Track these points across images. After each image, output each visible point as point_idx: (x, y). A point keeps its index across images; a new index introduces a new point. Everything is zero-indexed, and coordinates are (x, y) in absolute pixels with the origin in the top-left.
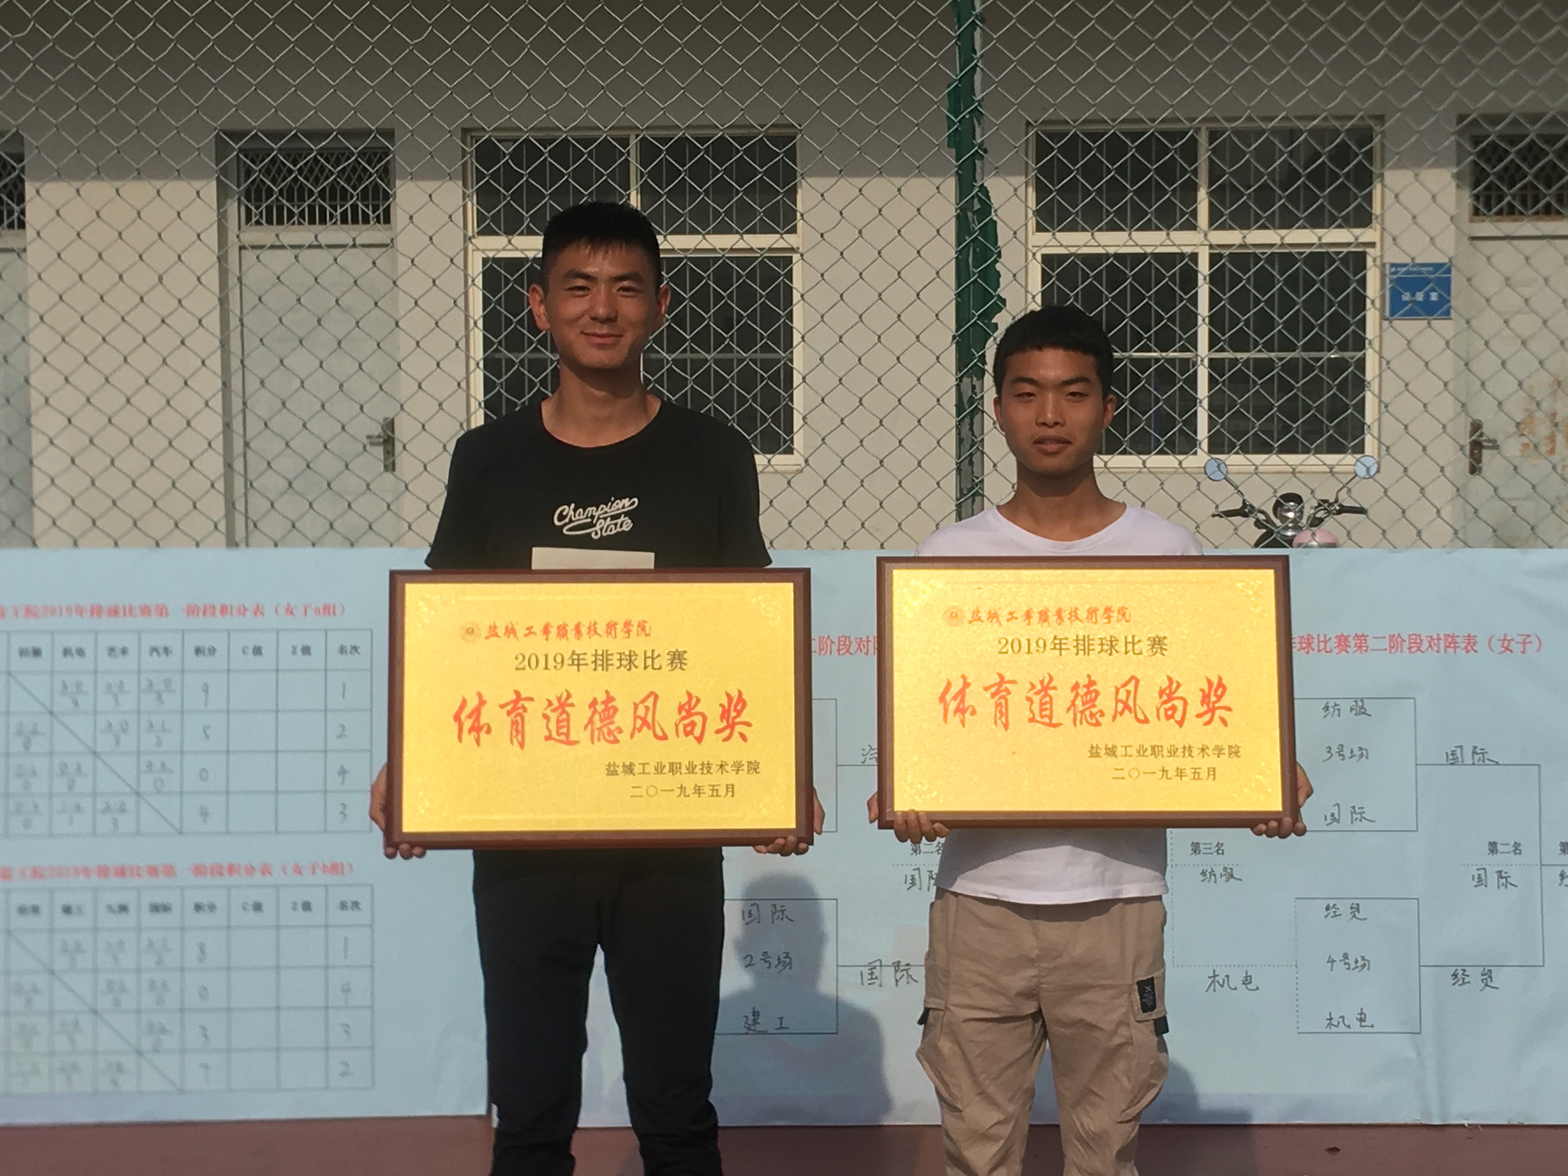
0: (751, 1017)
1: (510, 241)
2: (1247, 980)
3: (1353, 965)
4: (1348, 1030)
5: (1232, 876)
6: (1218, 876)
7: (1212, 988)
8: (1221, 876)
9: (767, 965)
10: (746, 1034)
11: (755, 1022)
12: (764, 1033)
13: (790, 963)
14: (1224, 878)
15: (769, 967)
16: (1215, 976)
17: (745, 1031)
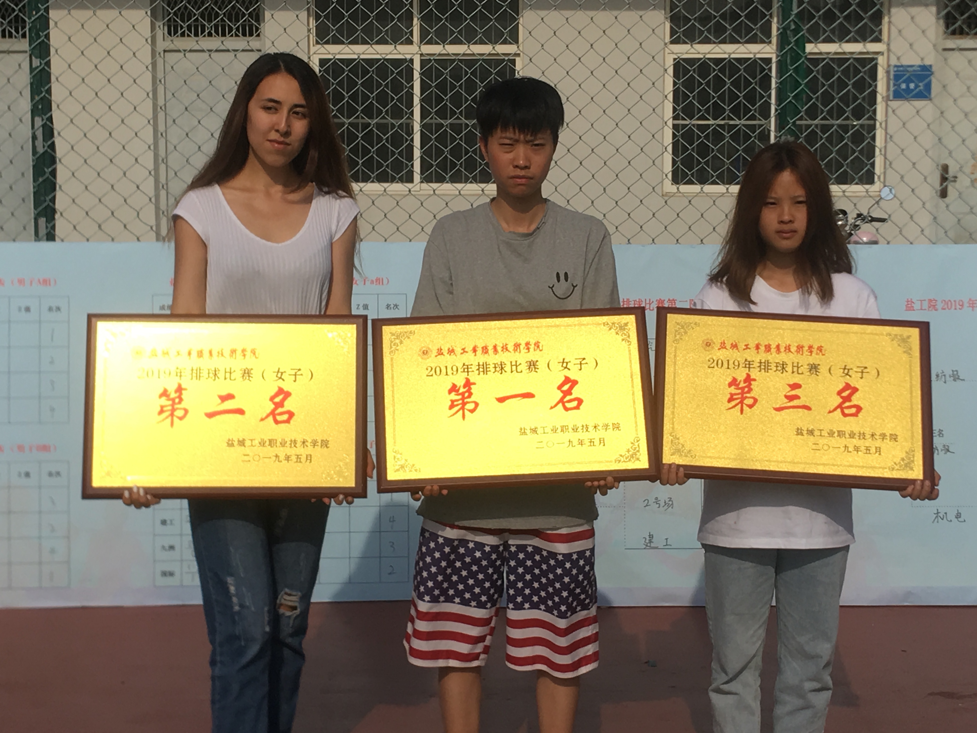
0: (648, 538)
1: (494, 48)
2: (958, 516)
5: (948, 451)
6: (940, 450)
7: (936, 520)
8: (942, 450)
9: (658, 505)
10: (645, 548)
11: (650, 542)
12: (656, 548)
13: (672, 504)
14: (944, 452)
15: (659, 507)
16: (938, 513)
17: (644, 546)
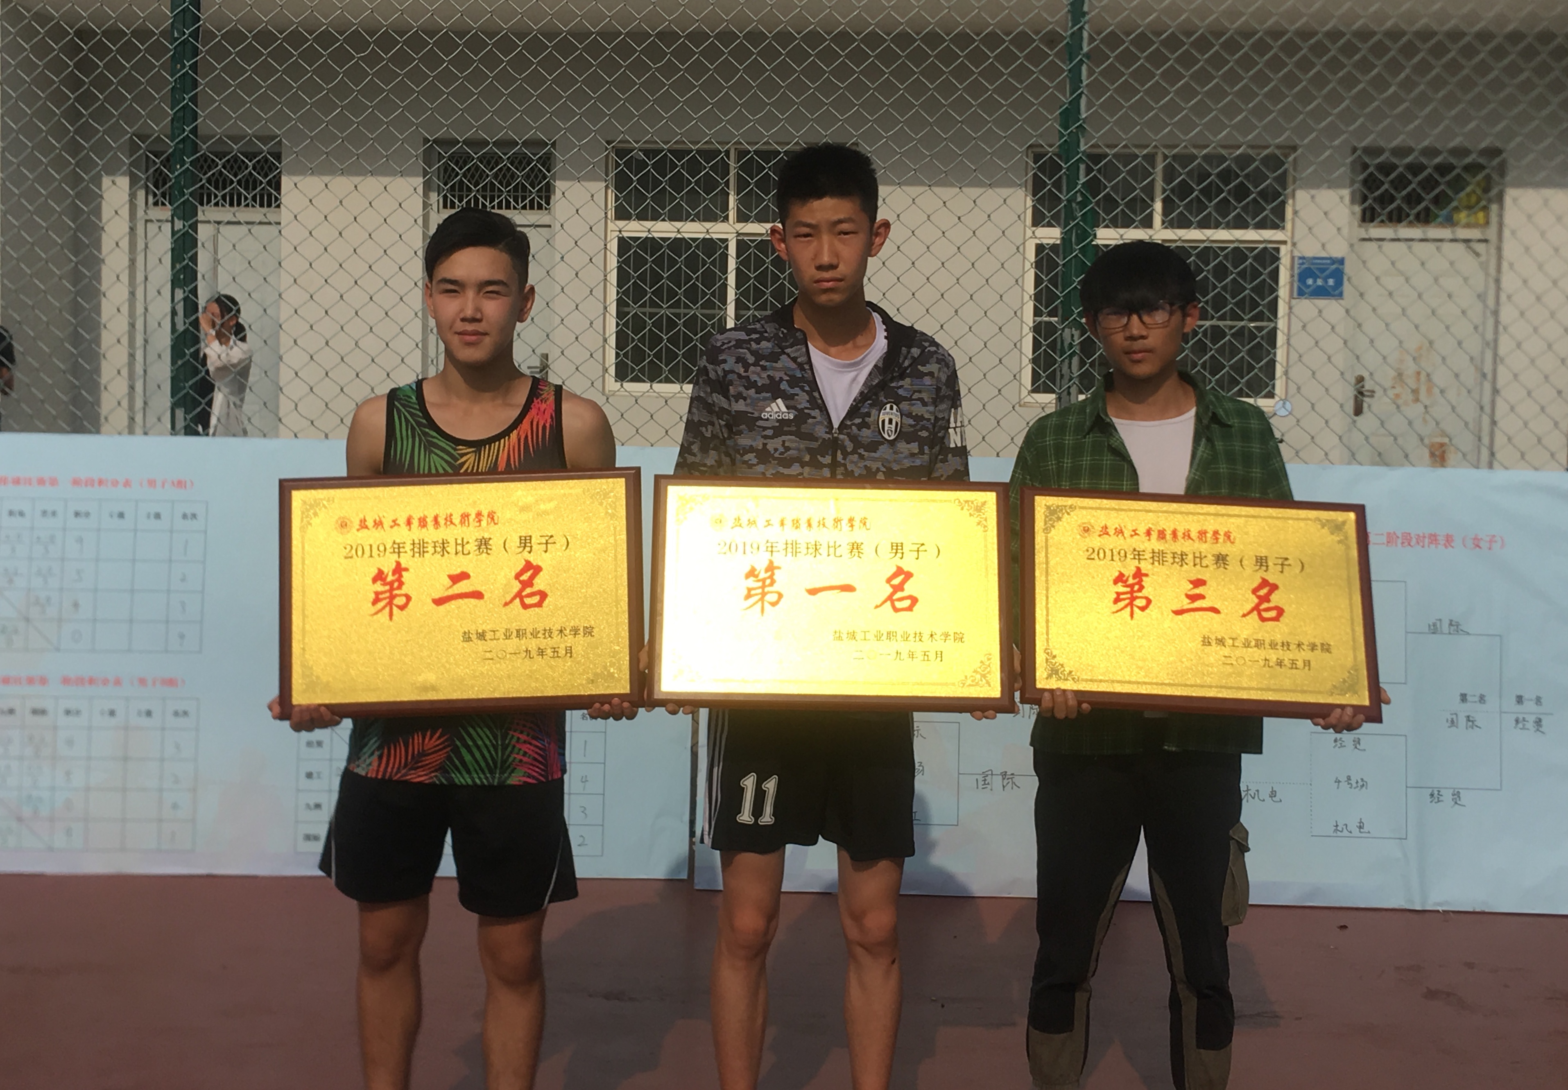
3: (1354, 785)
4: (1349, 834)
